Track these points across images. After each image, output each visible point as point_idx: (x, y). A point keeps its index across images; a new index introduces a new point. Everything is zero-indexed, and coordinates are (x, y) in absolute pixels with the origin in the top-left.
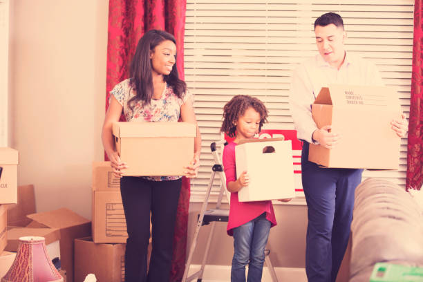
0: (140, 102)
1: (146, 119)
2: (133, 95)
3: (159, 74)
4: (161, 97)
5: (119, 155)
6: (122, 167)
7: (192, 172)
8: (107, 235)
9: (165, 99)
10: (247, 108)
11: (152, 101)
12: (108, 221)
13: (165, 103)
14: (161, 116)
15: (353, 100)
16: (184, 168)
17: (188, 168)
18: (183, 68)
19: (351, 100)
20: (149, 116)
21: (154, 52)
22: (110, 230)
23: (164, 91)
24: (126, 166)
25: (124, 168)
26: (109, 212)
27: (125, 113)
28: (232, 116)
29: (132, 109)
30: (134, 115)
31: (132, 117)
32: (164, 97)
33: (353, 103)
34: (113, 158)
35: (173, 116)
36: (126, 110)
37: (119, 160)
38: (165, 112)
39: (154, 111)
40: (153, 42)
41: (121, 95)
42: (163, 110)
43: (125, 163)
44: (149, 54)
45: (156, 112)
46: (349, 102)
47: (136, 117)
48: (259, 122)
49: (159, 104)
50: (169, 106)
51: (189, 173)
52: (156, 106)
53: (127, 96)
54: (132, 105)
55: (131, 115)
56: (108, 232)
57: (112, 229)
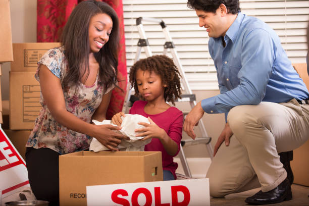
8: (24, 121)
12: (26, 104)
22: (27, 115)
26: (26, 95)
56: (25, 117)
57: (30, 113)
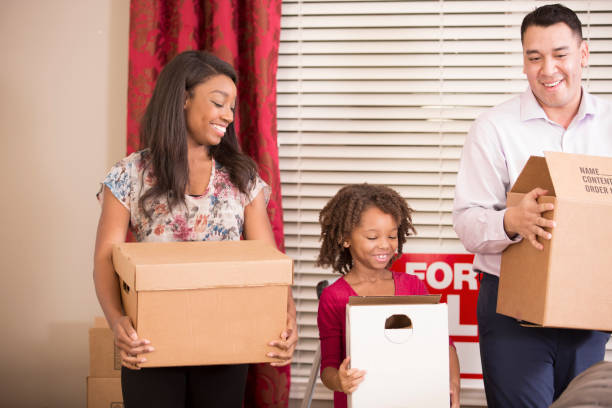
0: (163, 201)
1: (176, 236)
2: (147, 186)
3: (199, 144)
4: (207, 190)
5: (134, 326)
6: (139, 349)
7: (283, 354)
9: (216, 195)
10: (364, 209)
11: (189, 199)
13: (216, 202)
14: (208, 230)
15: (598, 185)
16: (269, 345)
17: (277, 346)
18: (275, 133)
19: (593, 185)
20: (183, 229)
21: (192, 96)
23: (212, 178)
24: (151, 349)
25: (146, 352)
27: (135, 224)
28: (336, 230)
29: (148, 215)
30: (154, 228)
31: (149, 232)
32: (212, 190)
33: (598, 190)
34: (122, 330)
35: (233, 229)
36: (136, 217)
37: (135, 335)
38: (217, 220)
39: (194, 219)
40: (192, 76)
41: (125, 188)
42: (211, 218)
43: (147, 342)
44: (183, 99)
45: (199, 222)
46: (589, 189)
47: (158, 231)
48: (395, 234)
49: (204, 205)
50: (223, 211)
51: (277, 357)
52: (196, 209)
53: (136, 188)
54: (148, 208)
55: (146, 228)
